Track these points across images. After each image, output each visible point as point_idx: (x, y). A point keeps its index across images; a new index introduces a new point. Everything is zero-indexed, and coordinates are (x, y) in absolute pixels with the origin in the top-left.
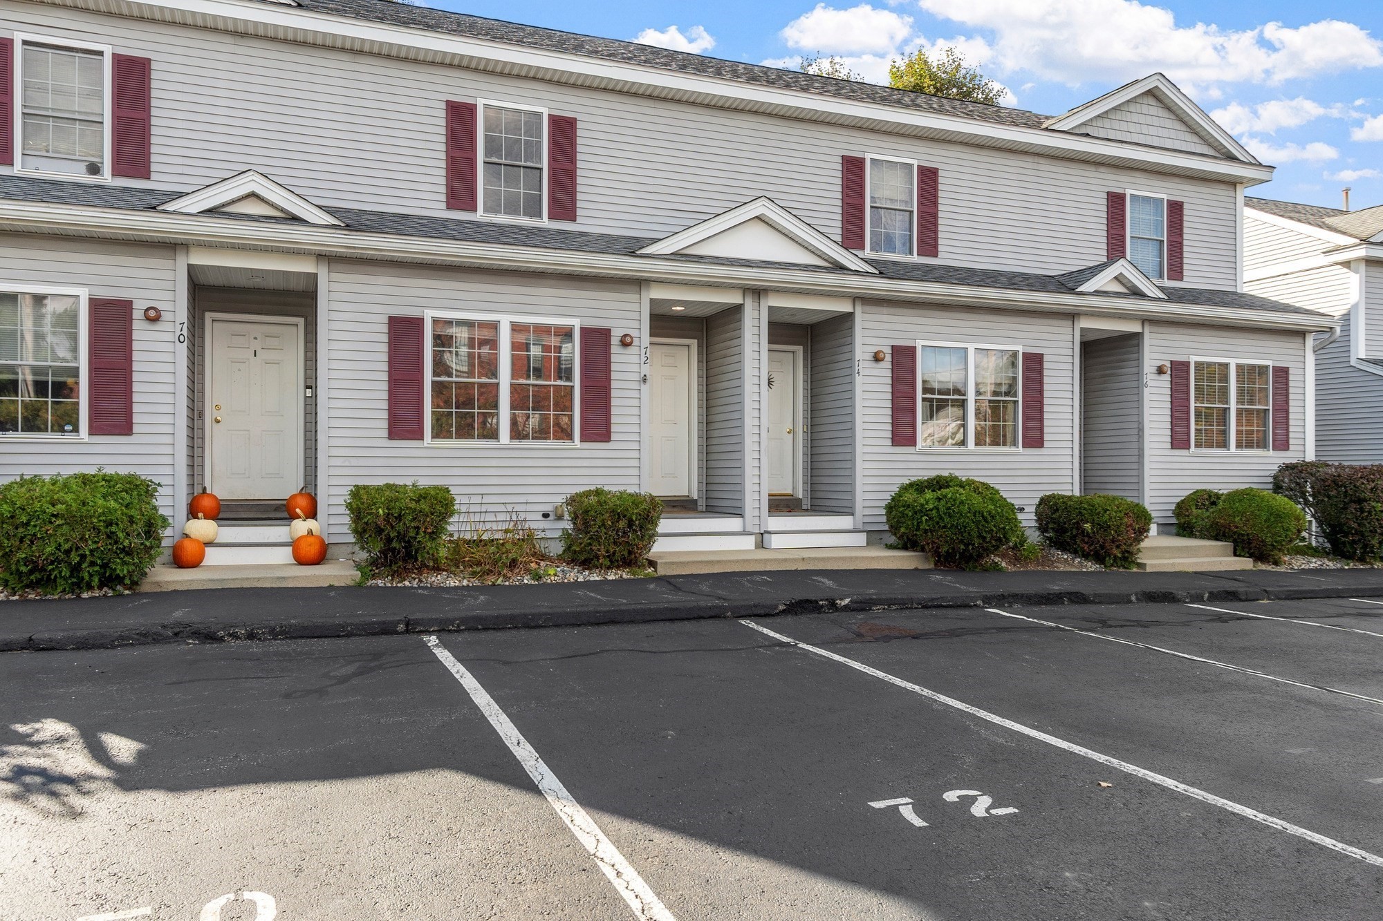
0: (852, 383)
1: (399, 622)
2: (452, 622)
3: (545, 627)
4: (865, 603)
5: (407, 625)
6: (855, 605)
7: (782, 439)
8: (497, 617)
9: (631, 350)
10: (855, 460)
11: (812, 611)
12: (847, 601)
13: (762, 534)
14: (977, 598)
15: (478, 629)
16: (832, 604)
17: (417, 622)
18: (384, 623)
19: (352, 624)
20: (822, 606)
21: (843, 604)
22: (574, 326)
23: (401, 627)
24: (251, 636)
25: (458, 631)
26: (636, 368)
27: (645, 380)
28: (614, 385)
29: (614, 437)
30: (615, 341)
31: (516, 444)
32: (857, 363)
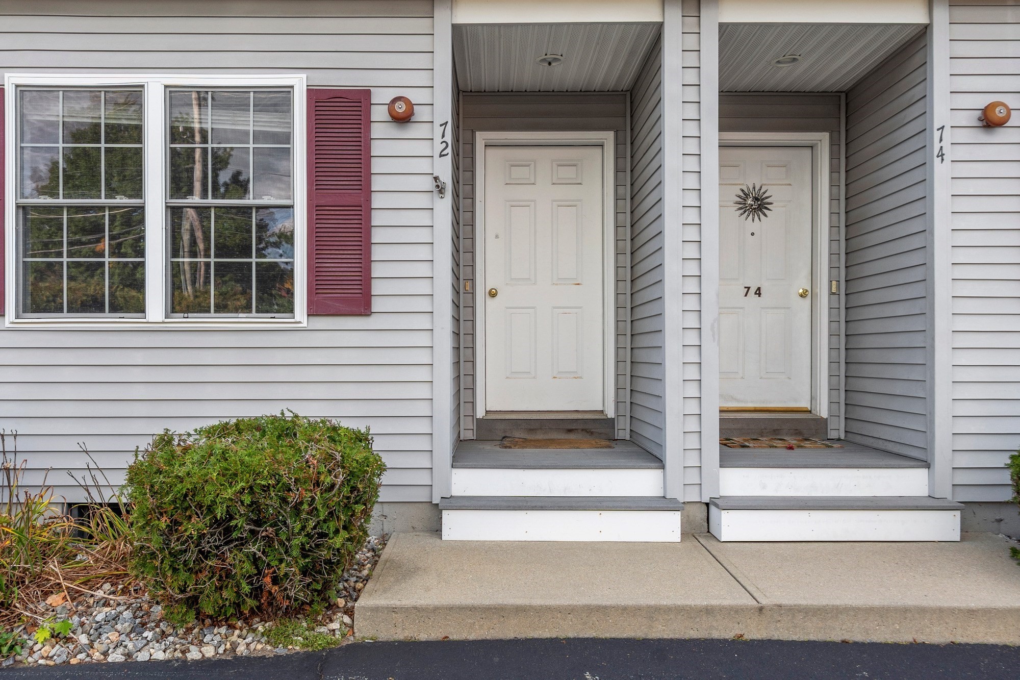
0: (926, 182)
7: (788, 308)
9: (413, 131)
10: (933, 347)
13: (707, 504)
22: (292, 87)
26: (424, 166)
27: (441, 190)
28: (377, 201)
29: (377, 305)
30: (379, 113)
31: (179, 321)
32: (937, 135)
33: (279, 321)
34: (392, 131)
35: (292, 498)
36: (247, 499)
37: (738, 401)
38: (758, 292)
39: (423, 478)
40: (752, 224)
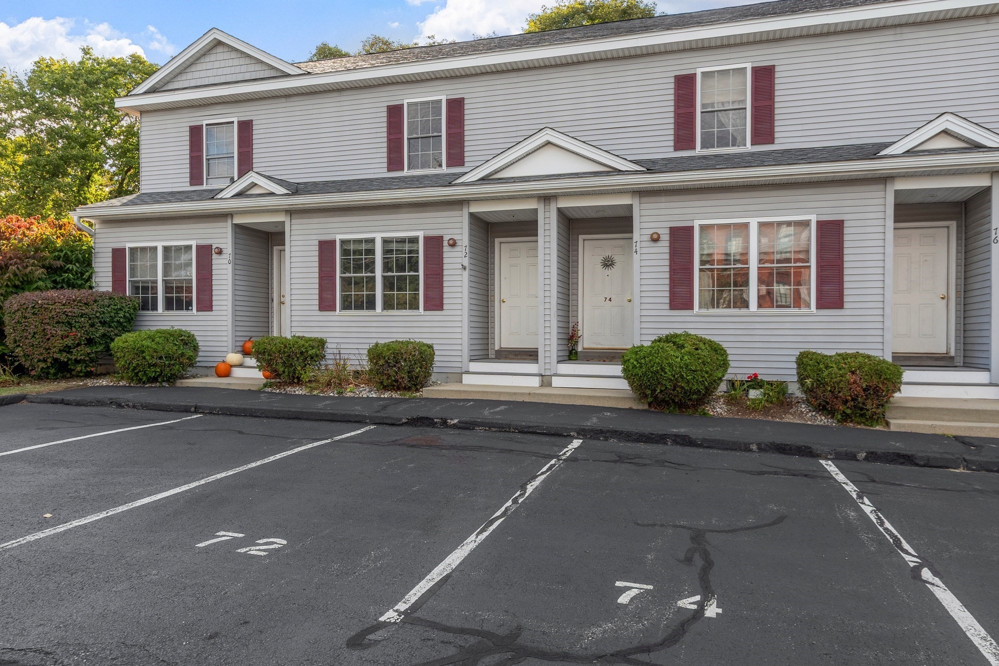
1: (192, 406)
2: (215, 408)
3: (260, 417)
4: (469, 424)
5: (196, 408)
6: (461, 425)
8: (237, 409)
9: (456, 249)
10: (634, 321)
11: (428, 426)
12: (456, 421)
13: (552, 376)
14: (572, 430)
15: (227, 414)
16: (444, 422)
17: (200, 407)
18: (186, 406)
19: (173, 405)
20: (436, 423)
21: (452, 422)
22: (419, 236)
23: (193, 409)
24: (134, 407)
25: (218, 414)
26: (459, 260)
27: (464, 268)
28: (445, 273)
29: (445, 307)
30: (445, 243)
31: (386, 312)
32: (635, 244)
33: (415, 312)
34: (450, 249)
35: (404, 357)
36: (393, 356)
37: (602, 345)
38: (610, 300)
39: (459, 365)
40: (608, 271)
